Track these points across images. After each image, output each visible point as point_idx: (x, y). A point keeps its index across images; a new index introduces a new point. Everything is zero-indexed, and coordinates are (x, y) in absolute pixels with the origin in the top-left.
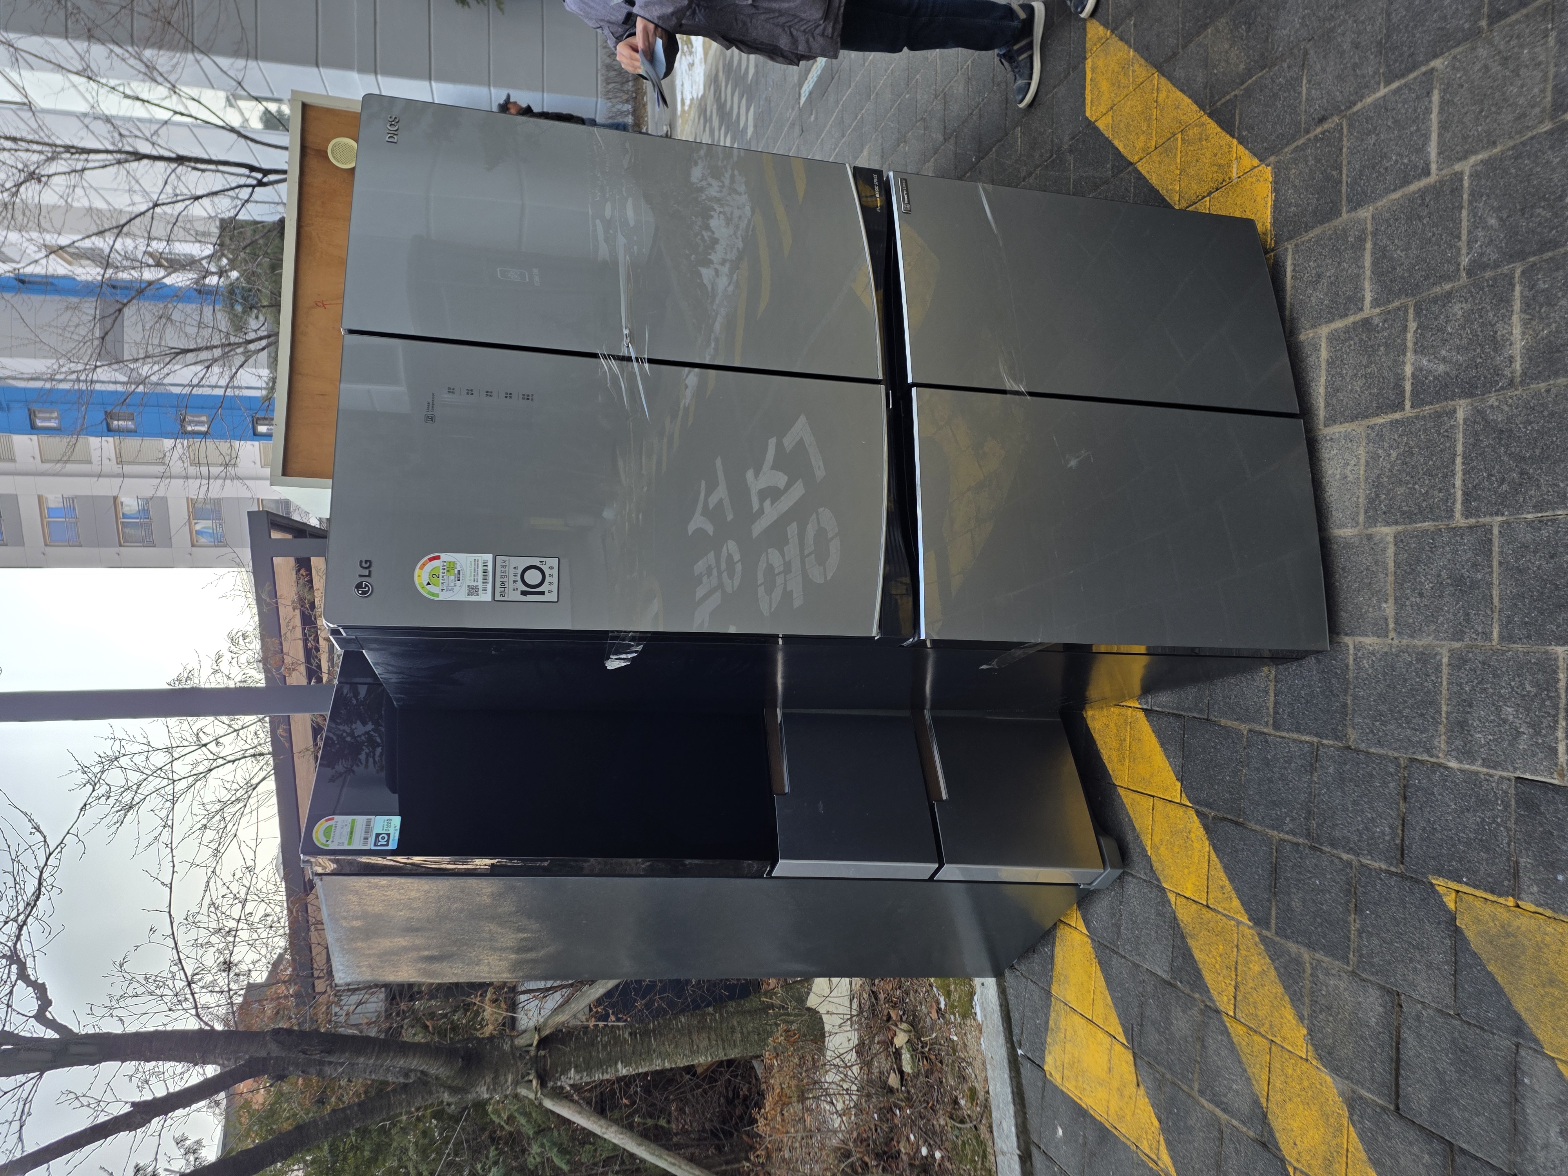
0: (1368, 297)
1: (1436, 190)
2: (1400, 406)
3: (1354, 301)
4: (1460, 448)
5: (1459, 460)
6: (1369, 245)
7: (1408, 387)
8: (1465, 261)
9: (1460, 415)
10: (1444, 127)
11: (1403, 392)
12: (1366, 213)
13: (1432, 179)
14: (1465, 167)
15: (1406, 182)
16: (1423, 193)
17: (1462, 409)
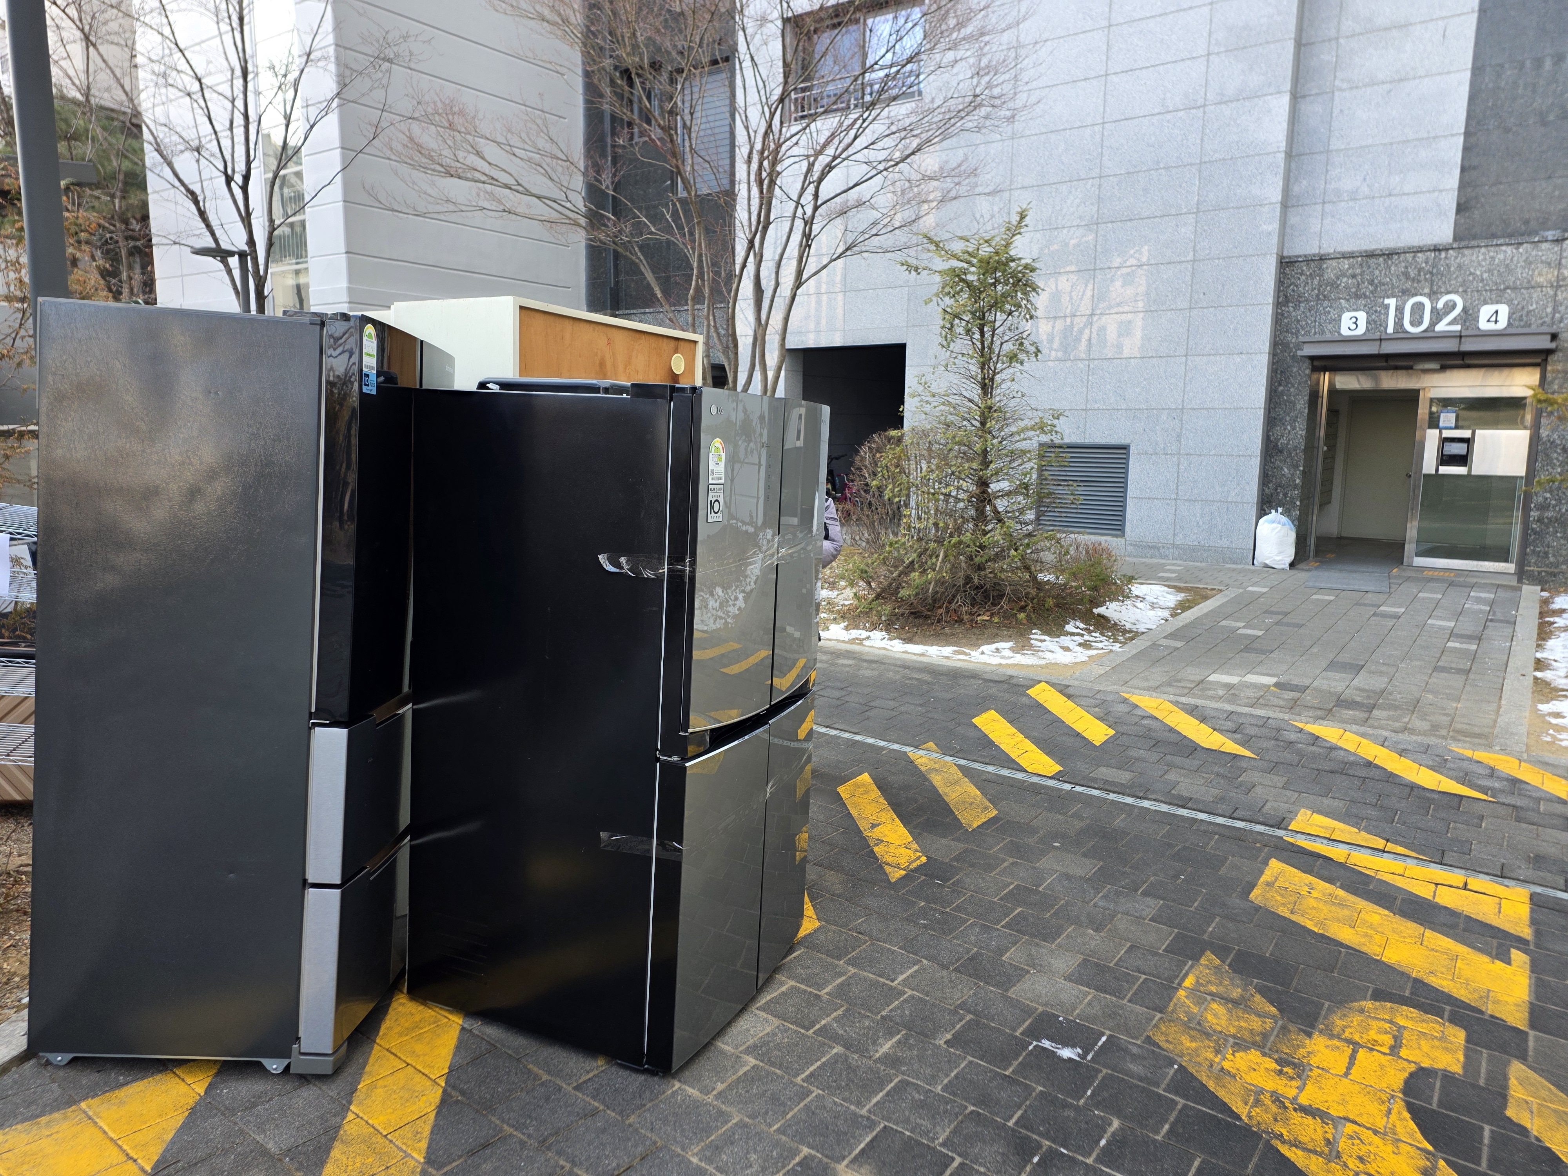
0: (827, 990)
1: (891, 988)
2: (808, 1030)
3: (820, 987)
4: (824, 1060)
5: (819, 1063)
6: (844, 978)
7: (818, 1026)
8: (884, 1013)
9: (835, 1051)
10: (912, 976)
11: (813, 1026)
12: (852, 970)
13: (894, 984)
14: (910, 992)
15: (880, 976)
16: (884, 984)
17: (838, 1049)
